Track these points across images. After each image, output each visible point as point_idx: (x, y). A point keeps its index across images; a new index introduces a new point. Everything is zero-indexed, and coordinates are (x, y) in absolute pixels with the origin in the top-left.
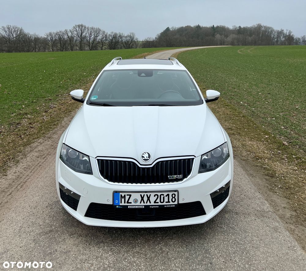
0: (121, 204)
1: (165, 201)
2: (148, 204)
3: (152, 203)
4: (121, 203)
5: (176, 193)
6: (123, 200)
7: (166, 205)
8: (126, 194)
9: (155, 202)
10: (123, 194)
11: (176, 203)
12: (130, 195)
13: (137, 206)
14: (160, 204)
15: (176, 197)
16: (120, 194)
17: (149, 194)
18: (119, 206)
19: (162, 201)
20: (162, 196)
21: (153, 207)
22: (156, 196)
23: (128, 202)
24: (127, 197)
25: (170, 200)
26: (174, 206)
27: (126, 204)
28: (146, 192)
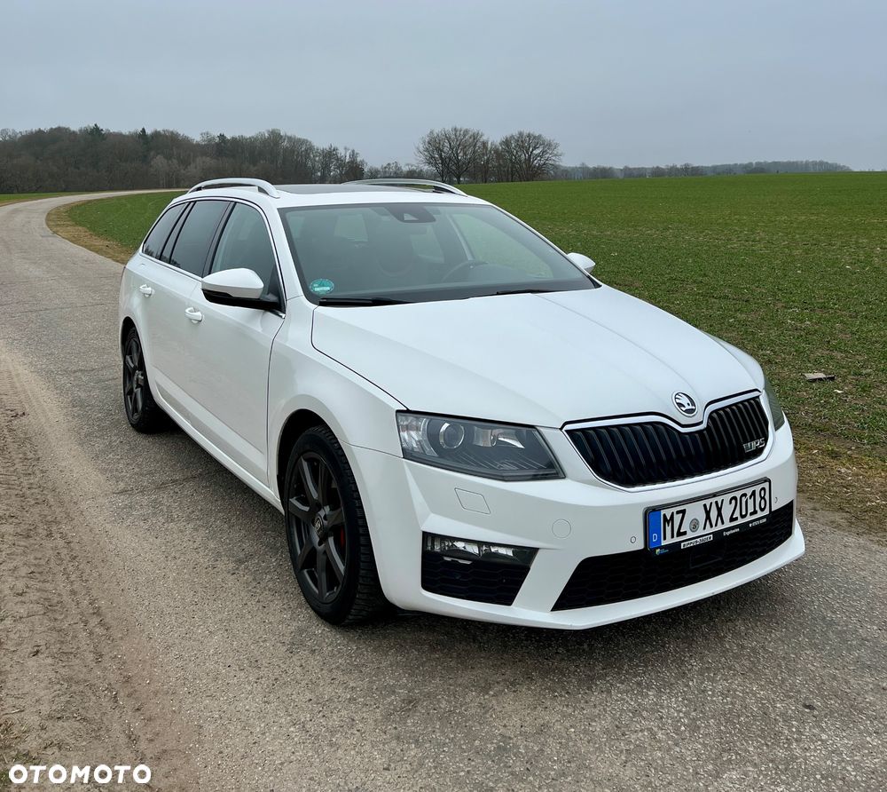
0: (664, 543)
1: (749, 512)
2: (720, 527)
3: (728, 524)
4: (665, 539)
5: (766, 485)
6: (668, 529)
7: (752, 522)
8: (675, 510)
9: (732, 519)
10: (668, 512)
11: (767, 512)
12: (683, 512)
13: (698, 540)
14: (740, 521)
15: (767, 497)
16: (663, 512)
17: (719, 499)
18: (661, 547)
19: (744, 513)
20: (744, 499)
21: (728, 533)
22: (733, 502)
23: (679, 534)
24: (677, 518)
25: (757, 508)
26: (765, 520)
27: (676, 539)
28: (714, 495)
